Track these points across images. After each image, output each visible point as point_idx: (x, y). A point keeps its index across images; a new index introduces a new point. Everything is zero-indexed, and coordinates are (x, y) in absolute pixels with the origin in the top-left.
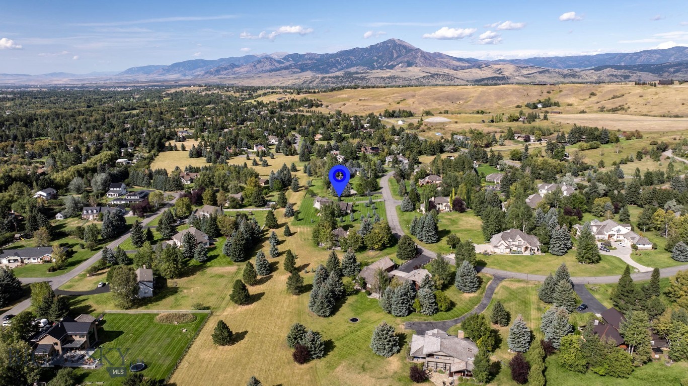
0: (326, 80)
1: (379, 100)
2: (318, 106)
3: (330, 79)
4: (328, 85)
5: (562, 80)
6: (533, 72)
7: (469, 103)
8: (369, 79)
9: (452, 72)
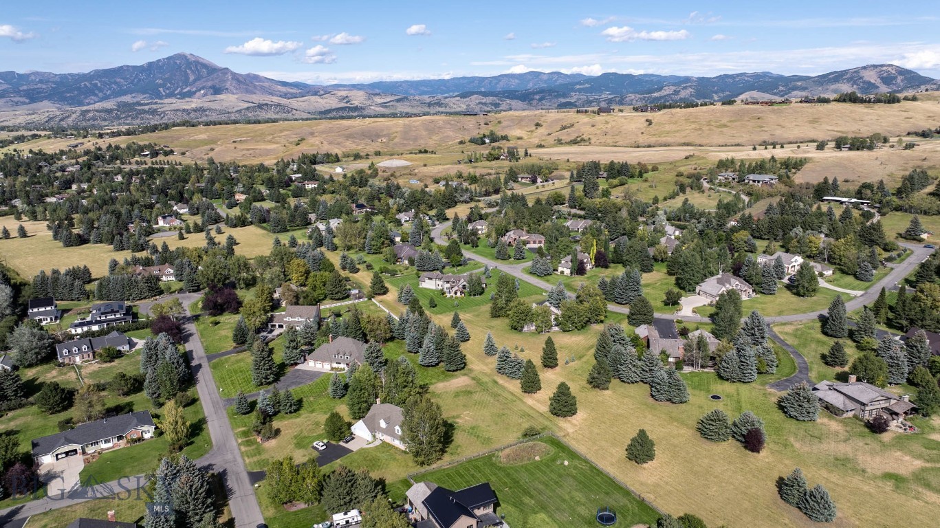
0: (90, 115)
1: (265, 142)
2: (166, 154)
3: (98, 114)
4: (95, 122)
5: (427, 109)
6: (388, 100)
7: (396, 140)
8: (164, 112)
9: (284, 101)
